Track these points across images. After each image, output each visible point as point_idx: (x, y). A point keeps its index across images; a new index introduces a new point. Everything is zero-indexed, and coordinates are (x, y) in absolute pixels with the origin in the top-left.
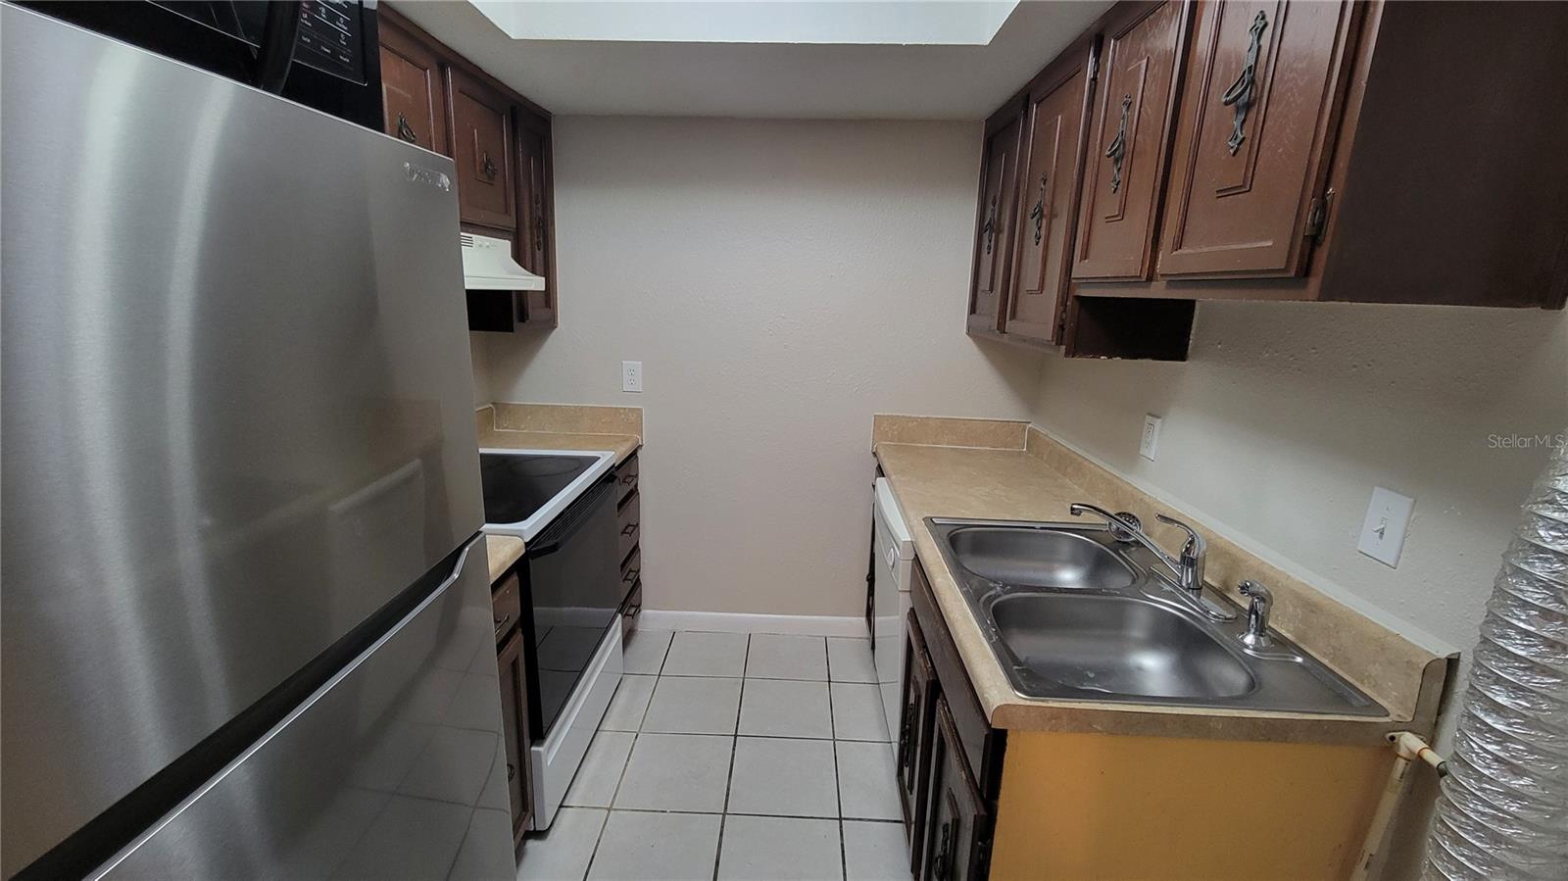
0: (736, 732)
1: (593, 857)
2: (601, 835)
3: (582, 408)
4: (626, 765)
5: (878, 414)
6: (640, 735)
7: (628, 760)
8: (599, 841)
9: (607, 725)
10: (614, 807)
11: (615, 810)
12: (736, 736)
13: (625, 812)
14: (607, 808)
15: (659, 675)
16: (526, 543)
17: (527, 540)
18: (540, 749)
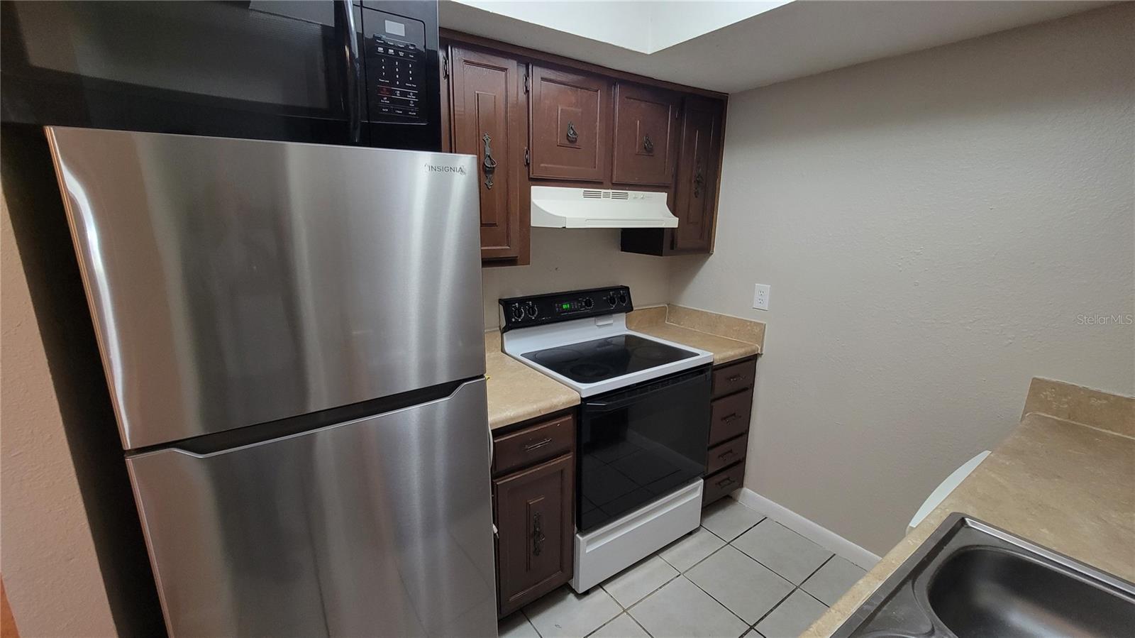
0: (755, 625)
1: (594, 632)
2: (608, 622)
3: (721, 316)
4: (657, 590)
5: (1036, 376)
6: (682, 576)
7: (660, 588)
8: (604, 625)
9: (666, 555)
10: (628, 611)
11: (628, 614)
12: (752, 628)
13: (632, 620)
14: (623, 609)
15: (729, 543)
16: (582, 398)
17: (583, 397)
18: (581, 538)
